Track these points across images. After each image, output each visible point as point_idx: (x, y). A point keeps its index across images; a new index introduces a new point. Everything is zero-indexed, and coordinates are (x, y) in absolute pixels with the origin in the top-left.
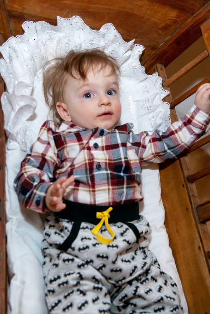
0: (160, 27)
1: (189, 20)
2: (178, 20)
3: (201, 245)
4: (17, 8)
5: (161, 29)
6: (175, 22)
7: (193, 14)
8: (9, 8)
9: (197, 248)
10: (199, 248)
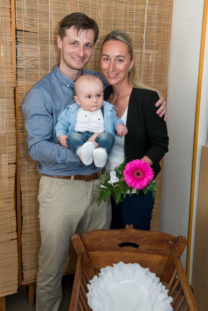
0: (157, 264)
2: (164, 259)
4: (97, 266)
6: (163, 261)
8: (95, 267)
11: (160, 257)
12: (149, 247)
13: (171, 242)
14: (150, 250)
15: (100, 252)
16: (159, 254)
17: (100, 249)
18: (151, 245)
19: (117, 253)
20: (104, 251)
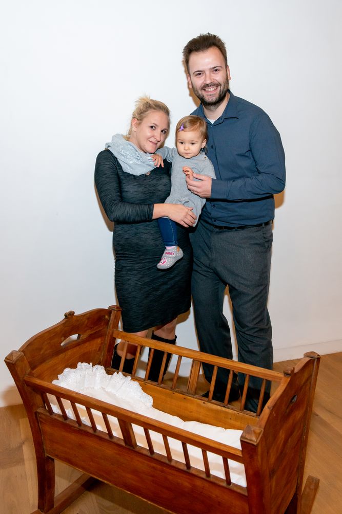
1: (106, 339)
3: (203, 401)
5: (98, 351)
6: (102, 343)
7: (106, 335)
9: (203, 405)
10: (204, 403)
11: (99, 341)
12: (89, 332)
13: (107, 317)
14: (91, 335)
15: (44, 365)
16: (98, 337)
17: (43, 360)
18: (91, 328)
19: (61, 356)
20: (47, 362)
